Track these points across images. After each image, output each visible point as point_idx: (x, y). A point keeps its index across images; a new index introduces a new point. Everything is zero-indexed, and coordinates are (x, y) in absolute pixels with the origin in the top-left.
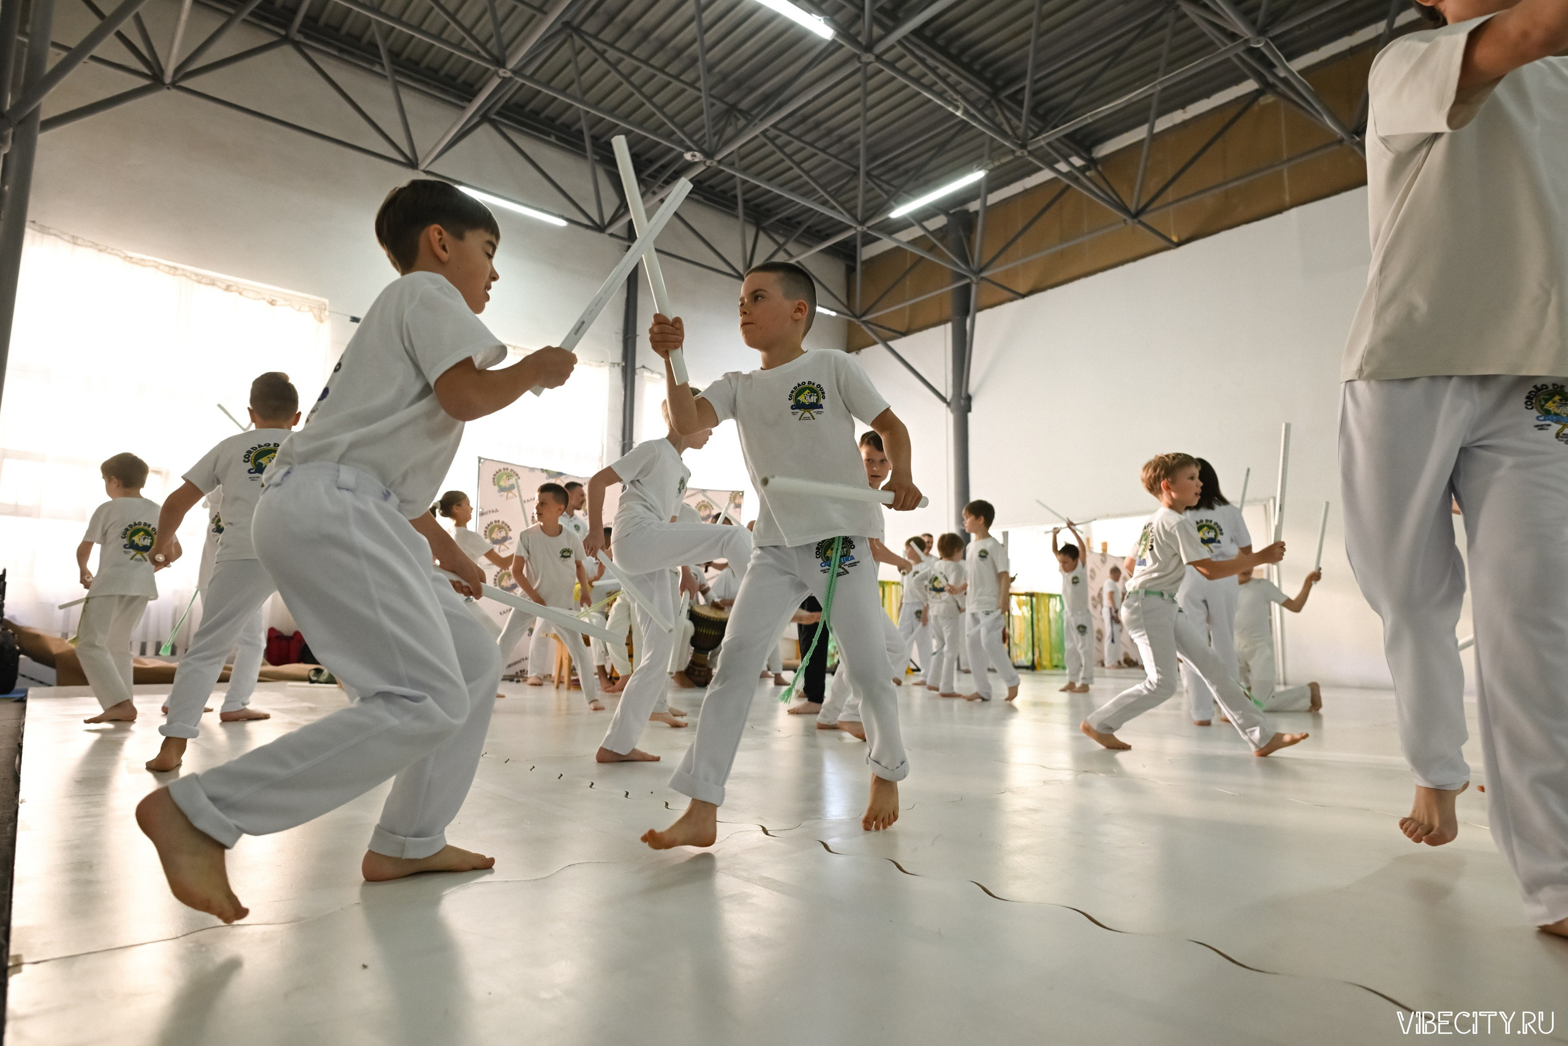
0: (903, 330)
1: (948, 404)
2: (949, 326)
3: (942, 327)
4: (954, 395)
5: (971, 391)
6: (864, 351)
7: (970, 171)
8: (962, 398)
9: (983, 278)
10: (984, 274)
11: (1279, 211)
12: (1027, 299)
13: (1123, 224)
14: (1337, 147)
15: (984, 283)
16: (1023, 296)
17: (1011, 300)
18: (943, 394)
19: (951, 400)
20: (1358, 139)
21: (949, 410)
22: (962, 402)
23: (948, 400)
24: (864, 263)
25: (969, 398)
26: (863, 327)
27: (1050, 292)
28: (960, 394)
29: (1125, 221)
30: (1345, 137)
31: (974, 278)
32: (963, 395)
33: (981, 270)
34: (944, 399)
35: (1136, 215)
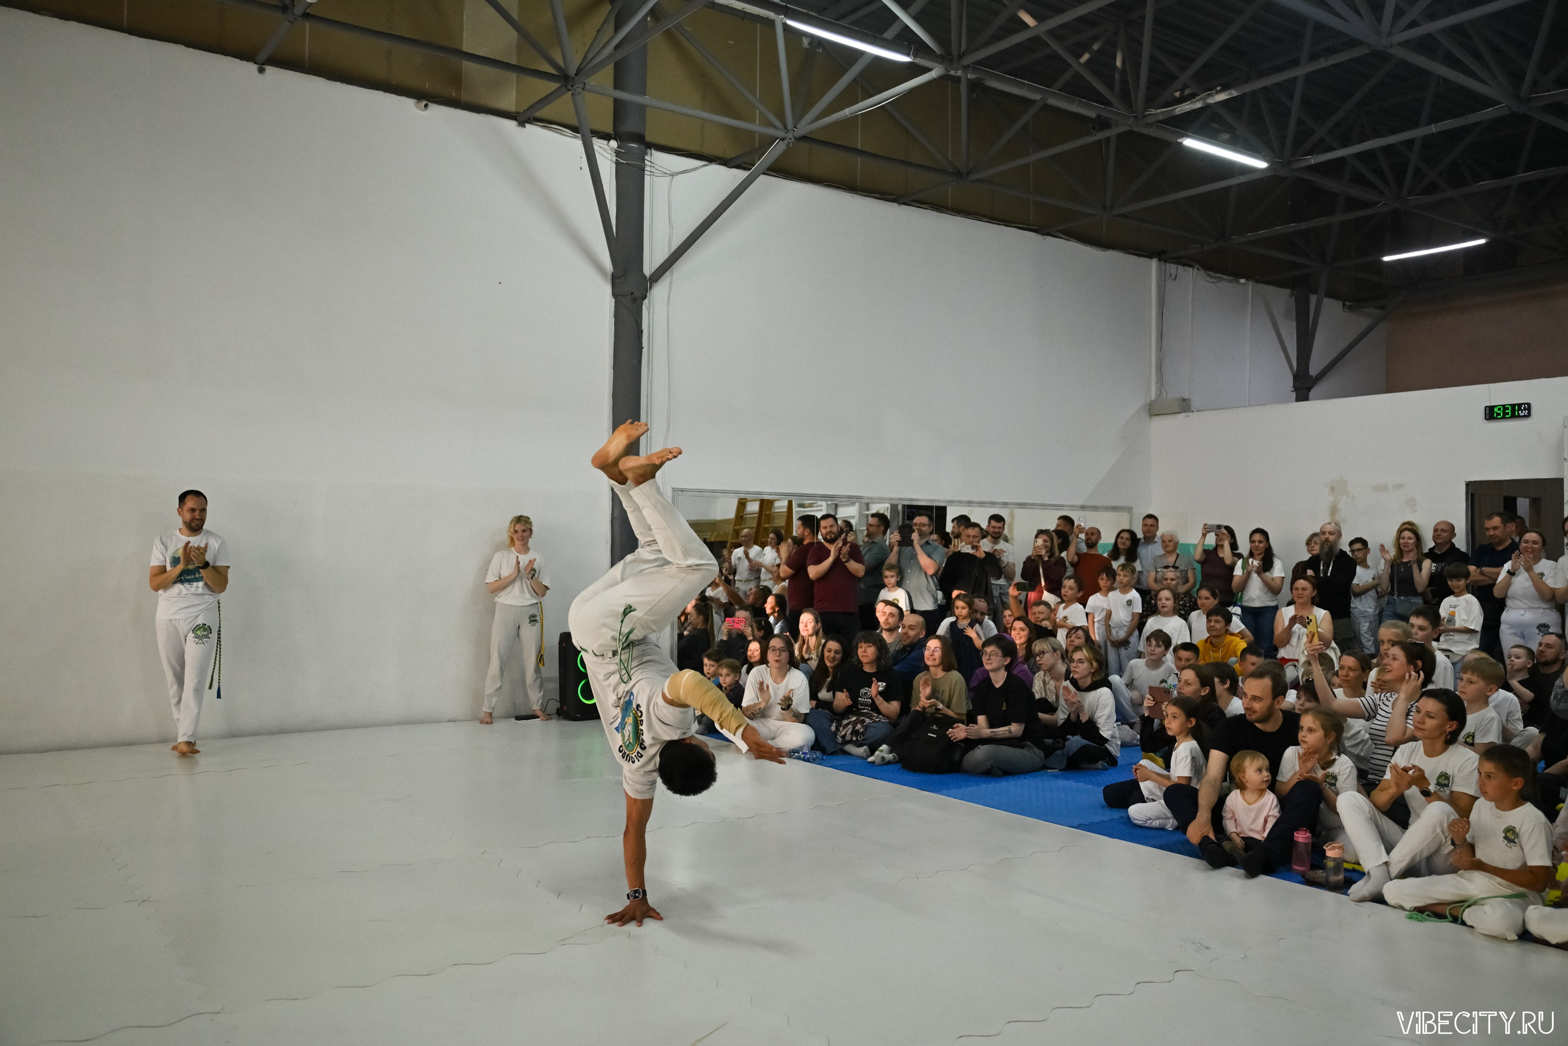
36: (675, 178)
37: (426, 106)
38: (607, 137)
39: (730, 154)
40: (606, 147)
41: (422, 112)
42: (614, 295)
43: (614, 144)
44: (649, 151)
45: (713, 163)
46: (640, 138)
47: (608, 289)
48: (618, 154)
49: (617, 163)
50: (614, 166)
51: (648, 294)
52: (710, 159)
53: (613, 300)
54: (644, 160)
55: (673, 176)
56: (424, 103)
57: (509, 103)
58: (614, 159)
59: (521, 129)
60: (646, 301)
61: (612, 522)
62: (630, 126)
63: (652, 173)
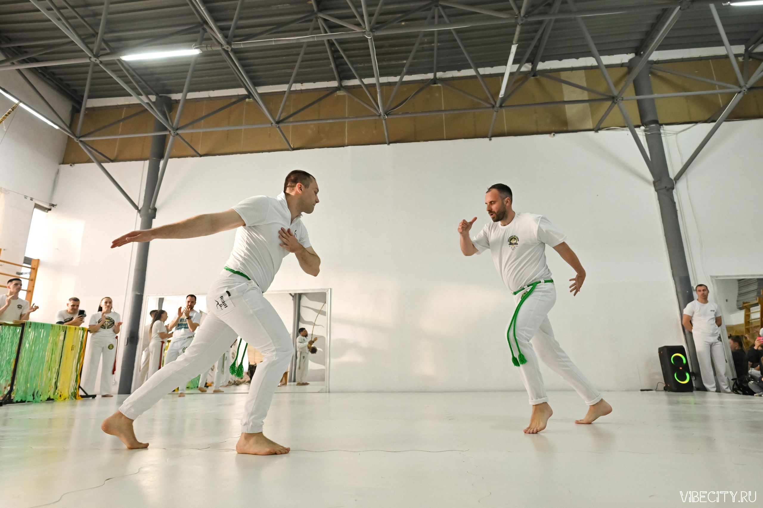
0: (112, 158)
1: (139, 211)
2: (147, 162)
3: (141, 163)
4: (143, 206)
5: (157, 205)
6: (76, 165)
7: (190, 47)
8: (150, 208)
9: (178, 134)
10: (179, 132)
11: (343, 146)
12: (202, 158)
13: (270, 125)
14: (377, 118)
15: (177, 137)
16: (201, 156)
17: (193, 156)
18: (137, 204)
19: (141, 208)
20: (386, 117)
21: (139, 214)
22: (150, 211)
23: (139, 209)
24: (87, 109)
25: (155, 210)
26: (80, 144)
27: (217, 156)
28: (150, 206)
29: (272, 123)
30: (382, 114)
31: (172, 132)
32: (151, 206)
33: (177, 129)
34: (136, 207)
35: (278, 122)
36: (679, 135)
37: (554, 135)
38: (639, 126)
39: (707, 117)
40: (639, 130)
41: (552, 138)
42: (656, 190)
43: (643, 128)
44: (662, 127)
45: (699, 123)
46: (656, 122)
47: (653, 189)
48: (645, 131)
49: (646, 135)
50: (645, 137)
51: (675, 187)
52: (696, 122)
53: (656, 193)
54: (660, 130)
55: (677, 134)
56: (553, 134)
57: (590, 125)
58: (644, 133)
59: (597, 134)
60: (674, 191)
61: (677, 294)
62: (650, 118)
63: (665, 135)
